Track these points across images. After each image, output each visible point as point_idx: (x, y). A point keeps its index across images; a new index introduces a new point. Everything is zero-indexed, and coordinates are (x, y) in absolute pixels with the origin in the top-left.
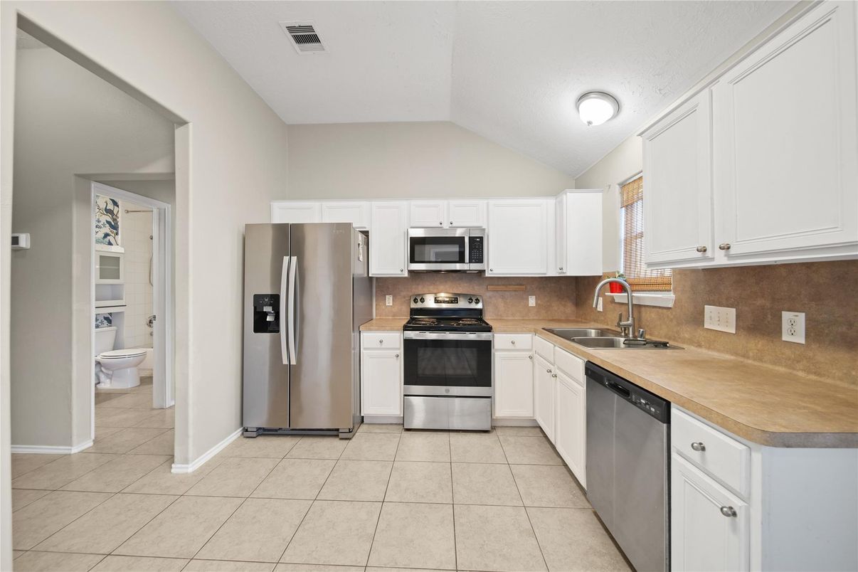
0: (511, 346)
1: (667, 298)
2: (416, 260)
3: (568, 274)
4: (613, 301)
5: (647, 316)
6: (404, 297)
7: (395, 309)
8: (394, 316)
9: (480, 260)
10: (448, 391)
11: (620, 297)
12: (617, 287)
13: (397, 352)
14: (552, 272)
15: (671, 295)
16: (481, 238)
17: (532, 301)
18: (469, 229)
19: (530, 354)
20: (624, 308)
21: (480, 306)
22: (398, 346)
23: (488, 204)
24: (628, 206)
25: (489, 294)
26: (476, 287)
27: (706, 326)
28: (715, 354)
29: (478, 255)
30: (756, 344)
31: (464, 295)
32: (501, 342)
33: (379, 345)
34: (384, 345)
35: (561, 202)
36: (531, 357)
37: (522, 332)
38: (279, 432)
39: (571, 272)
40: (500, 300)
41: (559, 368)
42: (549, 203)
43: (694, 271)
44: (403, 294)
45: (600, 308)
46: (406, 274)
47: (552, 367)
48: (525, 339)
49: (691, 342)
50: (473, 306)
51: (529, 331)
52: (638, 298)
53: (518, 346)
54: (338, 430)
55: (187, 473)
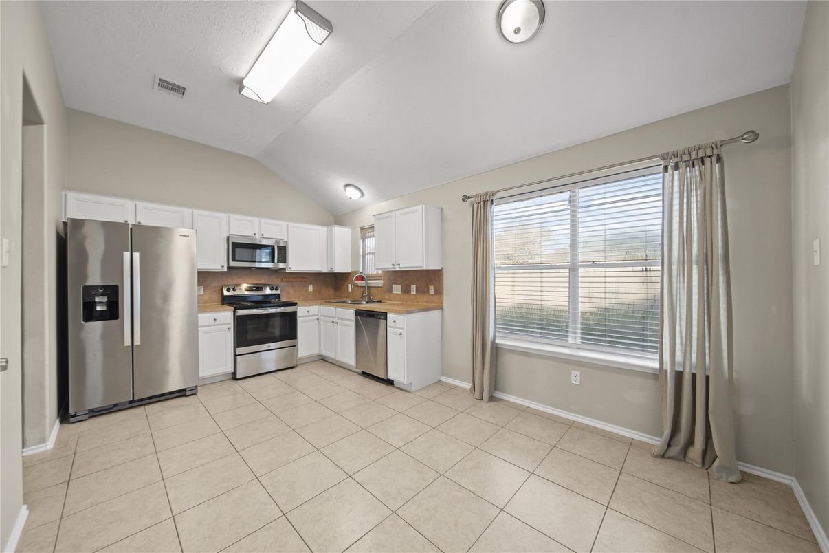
0: (308, 314)
1: (380, 283)
2: (236, 259)
3: (335, 272)
4: (357, 286)
5: (373, 291)
6: (215, 288)
7: (206, 297)
8: (205, 303)
9: (284, 261)
10: (269, 346)
11: (360, 283)
12: (361, 278)
13: (229, 326)
14: (325, 271)
15: (382, 281)
16: (285, 247)
17: (310, 288)
18: (278, 241)
19: (317, 317)
20: (362, 289)
21: (278, 292)
22: (229, 322)
23: (288, 225)
24: (363, 239)
25: (283, 284)
26: (274, 279)
27: (393, 292)
28: (395, 302)
29: (283, 259)
30: (406, 296)
31: (269, 285)
32: (301, 311)
33: (213, 323)
34: (217, 322)
35: (331, 230)
36: (318, 319)
37: (313, 305)
38: (115, 409)
39: (337, 271)
40: (290, 288)
41: (339, 318)
42: (324, 229)
43: (389, 271)
44: (213, 285)
45: (350, 290)
46: (225, 269)
47: (334, 320)
48: (314, 309)
49: (388, 300)
50: (274, 292)
51: (317, 304)
52: (370, 283)
53: (311, 313)
54: (185, 390)
55: (46, 451)
